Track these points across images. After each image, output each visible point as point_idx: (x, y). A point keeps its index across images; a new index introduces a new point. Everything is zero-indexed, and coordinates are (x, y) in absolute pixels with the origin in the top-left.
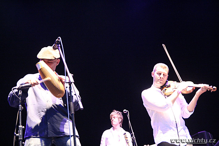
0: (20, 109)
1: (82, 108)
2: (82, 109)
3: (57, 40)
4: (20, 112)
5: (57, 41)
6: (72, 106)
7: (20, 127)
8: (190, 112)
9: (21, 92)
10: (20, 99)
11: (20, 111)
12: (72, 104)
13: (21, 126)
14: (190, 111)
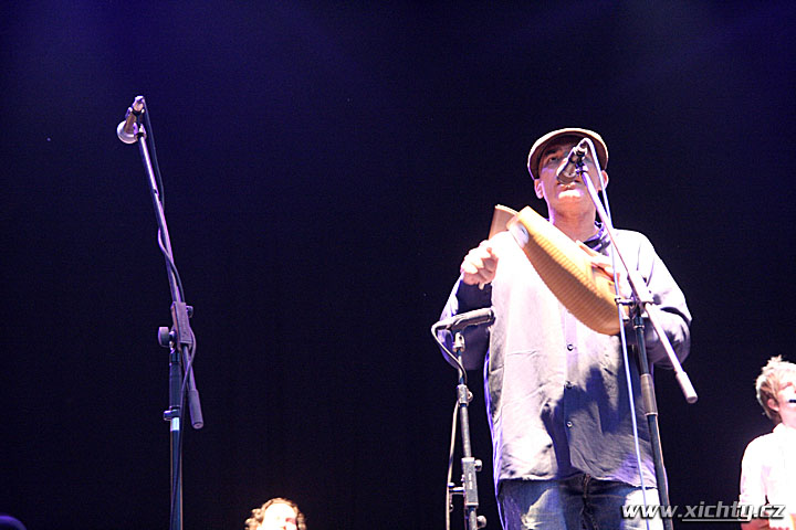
0: (462, 399)
1: (693, 398)
2: (694, 401)
4: (464, 409)
5: (578, 152)
6: (648, 387)
7: (468, 464)
11: (462, 405)
12: (647, 382)
13: (468, 460)
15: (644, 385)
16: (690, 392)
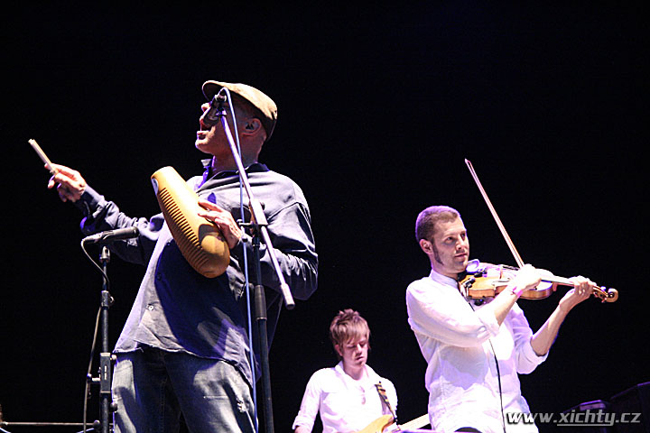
0: (105, 303)
1: (291, 305)
2: (292, 308)
3: (216, 96)
4: (105, 311)
5: (219, 99)
6: (260, 296)
7: (105, 358)
8: (539, 356)
9: (107, 251)
10: (105, 273)
11: (103, 308)
12: (260, 292)
13: (105, 354)
14: (539, 352)
15: (258, 295)
16: (290, 300)
